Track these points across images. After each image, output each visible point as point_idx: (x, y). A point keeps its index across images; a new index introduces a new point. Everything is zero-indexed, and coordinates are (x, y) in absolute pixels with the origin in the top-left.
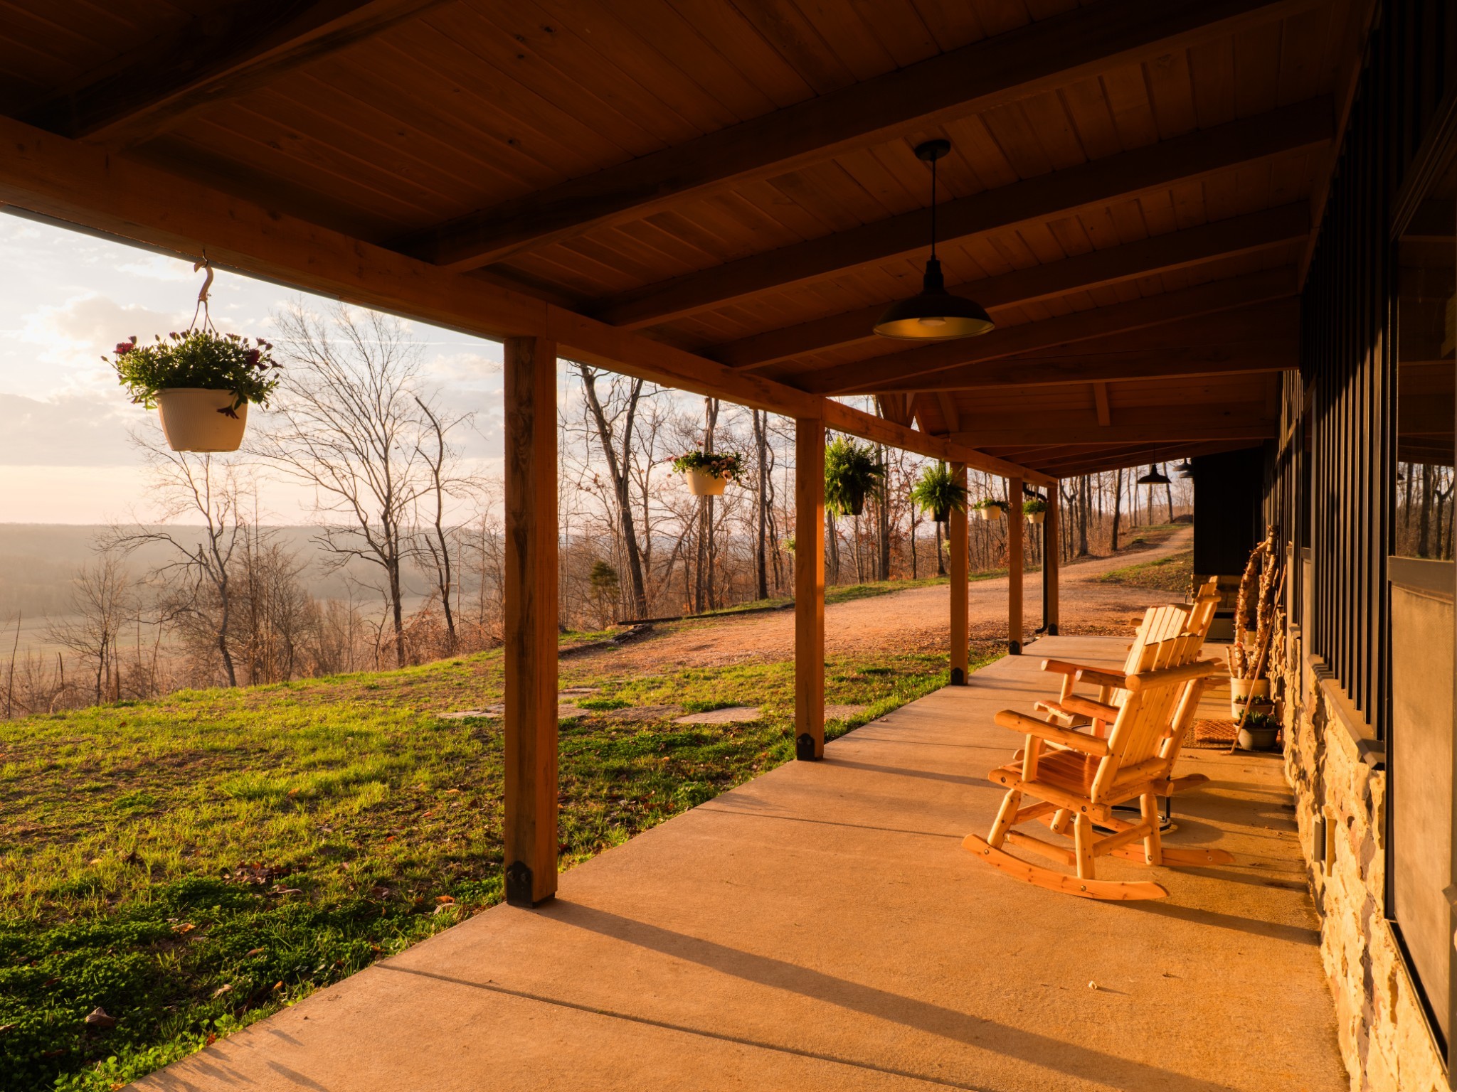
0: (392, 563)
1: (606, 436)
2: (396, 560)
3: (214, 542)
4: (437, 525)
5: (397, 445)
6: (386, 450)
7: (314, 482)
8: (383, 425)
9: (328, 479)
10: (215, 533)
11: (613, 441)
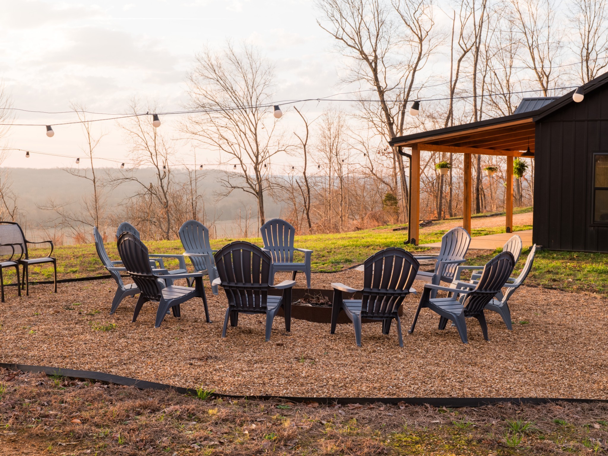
0: (259, 194)
1: (391, 124)
2: (262, 192)
3: (161, 182)
4: (304, 173)
5: (263, 127)
6: (256, 129)
7: (218, 148)
8: (254, 115)
9: (226, 147)
10: (161, 177)
11: (394, 127)
